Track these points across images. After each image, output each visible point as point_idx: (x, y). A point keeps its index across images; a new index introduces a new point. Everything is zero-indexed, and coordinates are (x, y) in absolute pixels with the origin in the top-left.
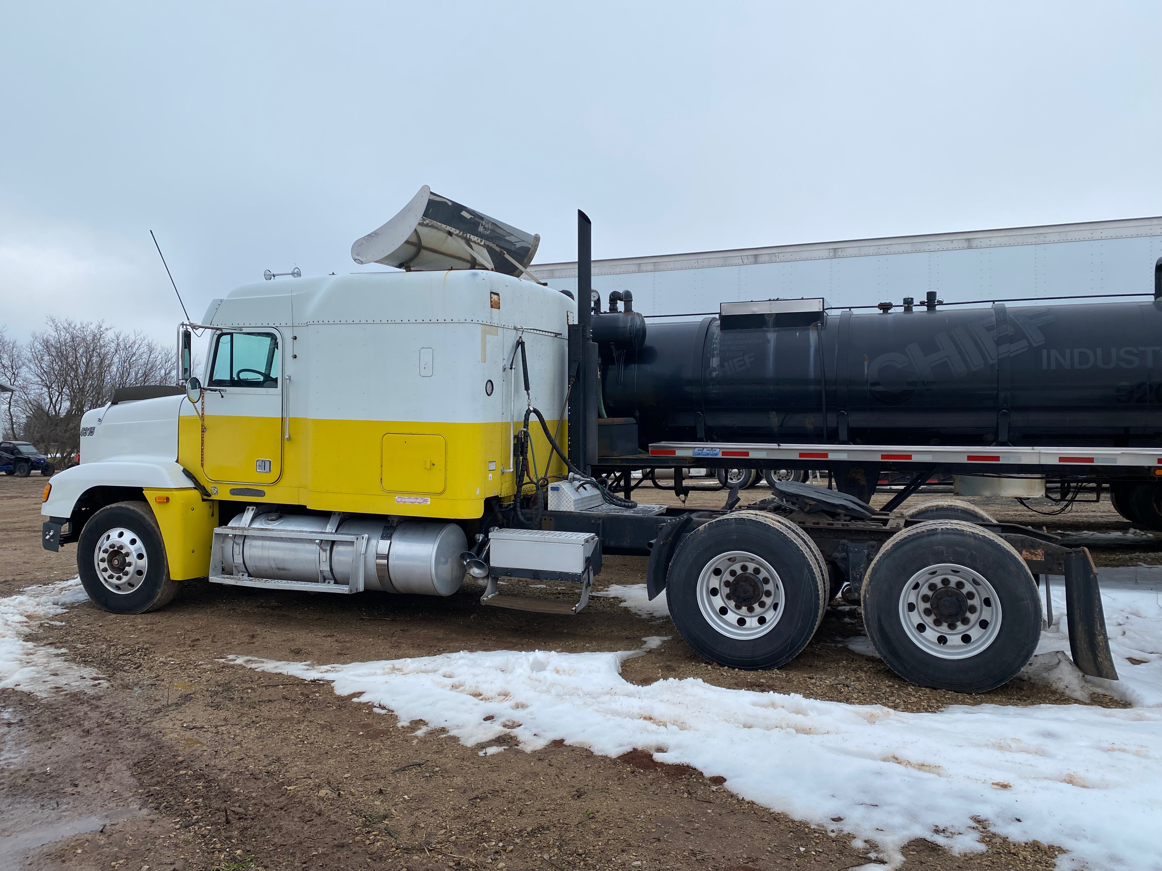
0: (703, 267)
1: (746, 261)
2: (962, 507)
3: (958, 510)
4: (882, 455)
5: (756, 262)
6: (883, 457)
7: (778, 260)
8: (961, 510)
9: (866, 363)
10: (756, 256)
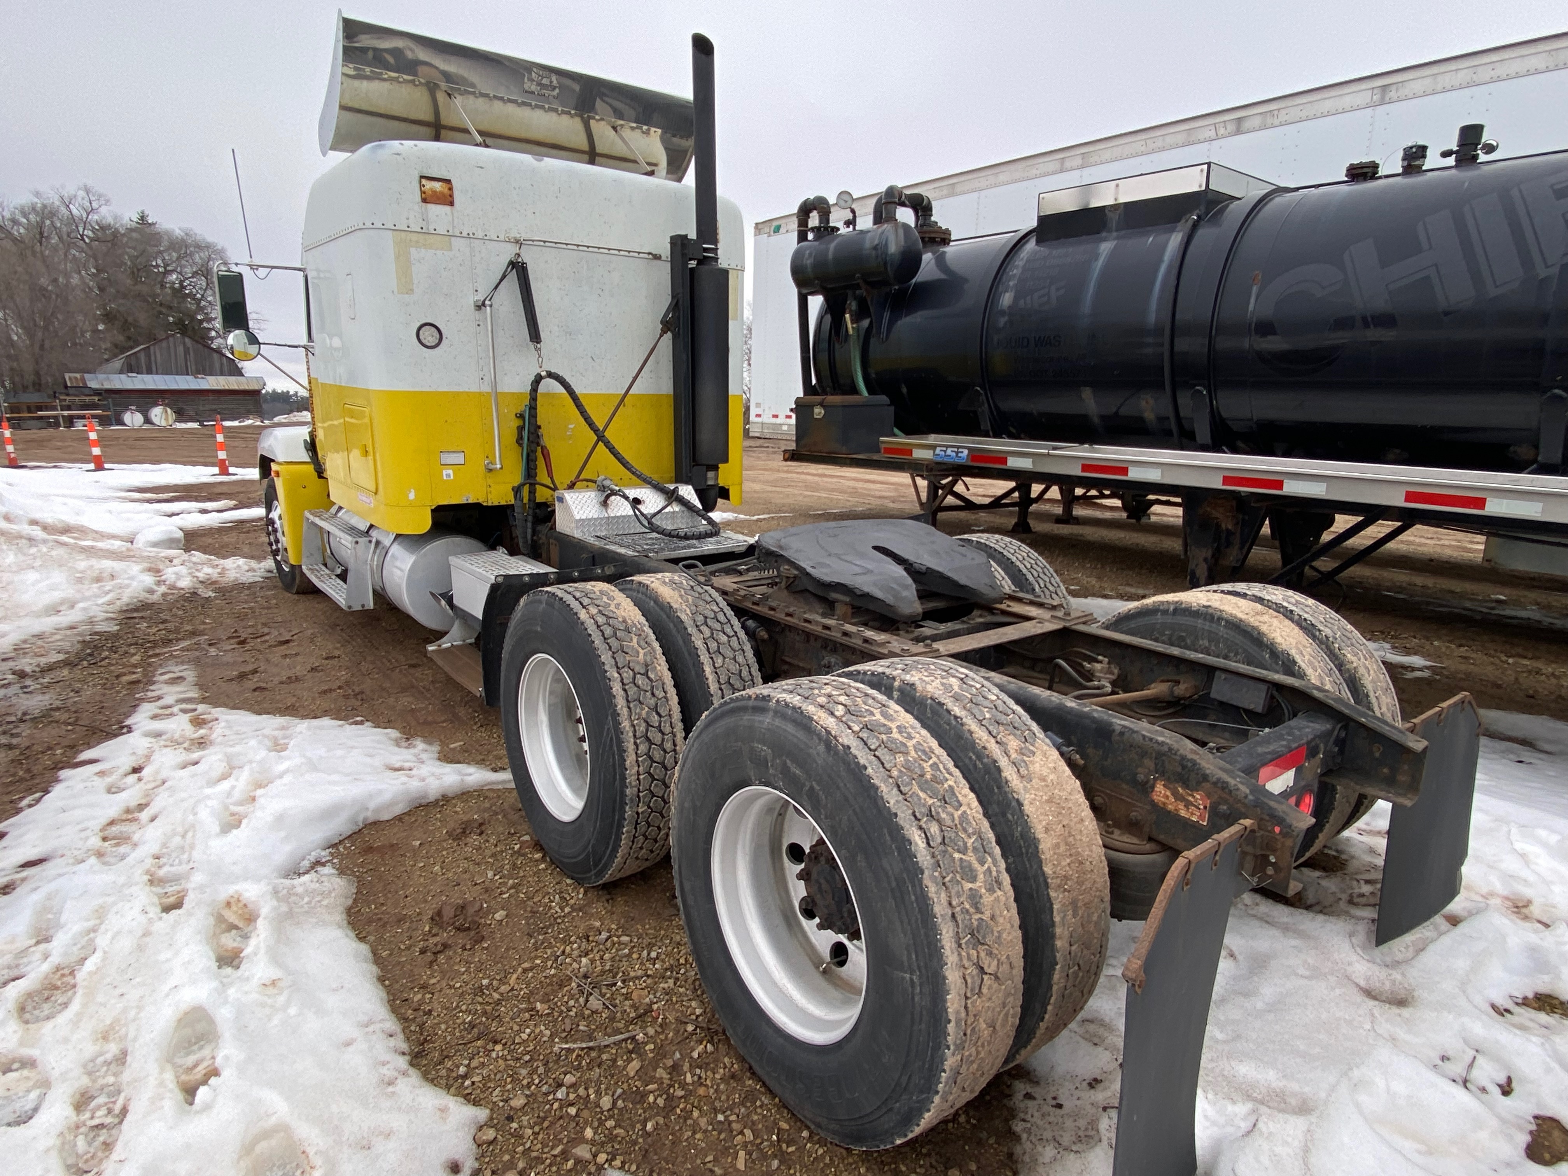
0: (1153, 151)
1: (1222, 131)
2: (1231, 615)
3: (1220, 619)
4: (1224, 477)
5: (1238, 132)
6: (1226, 480)
7: (1276, 122)
8: (1227, 621)
9: (1255, 289)
10: (1240, 120)
